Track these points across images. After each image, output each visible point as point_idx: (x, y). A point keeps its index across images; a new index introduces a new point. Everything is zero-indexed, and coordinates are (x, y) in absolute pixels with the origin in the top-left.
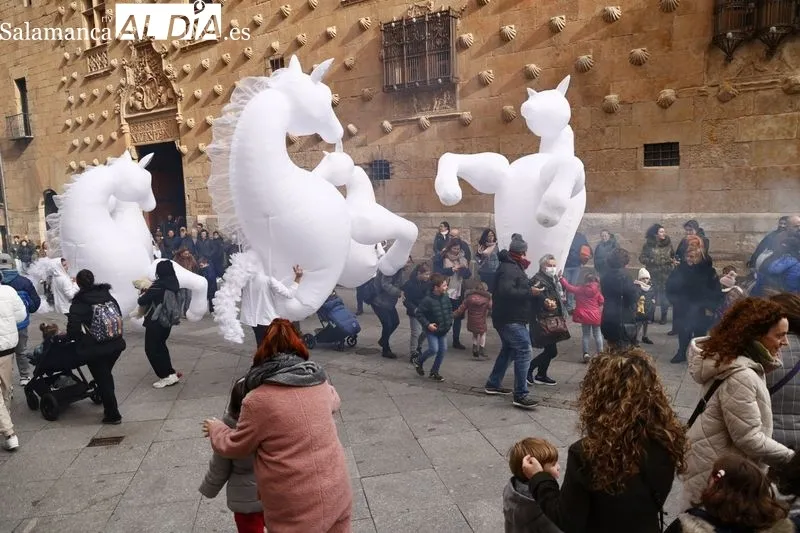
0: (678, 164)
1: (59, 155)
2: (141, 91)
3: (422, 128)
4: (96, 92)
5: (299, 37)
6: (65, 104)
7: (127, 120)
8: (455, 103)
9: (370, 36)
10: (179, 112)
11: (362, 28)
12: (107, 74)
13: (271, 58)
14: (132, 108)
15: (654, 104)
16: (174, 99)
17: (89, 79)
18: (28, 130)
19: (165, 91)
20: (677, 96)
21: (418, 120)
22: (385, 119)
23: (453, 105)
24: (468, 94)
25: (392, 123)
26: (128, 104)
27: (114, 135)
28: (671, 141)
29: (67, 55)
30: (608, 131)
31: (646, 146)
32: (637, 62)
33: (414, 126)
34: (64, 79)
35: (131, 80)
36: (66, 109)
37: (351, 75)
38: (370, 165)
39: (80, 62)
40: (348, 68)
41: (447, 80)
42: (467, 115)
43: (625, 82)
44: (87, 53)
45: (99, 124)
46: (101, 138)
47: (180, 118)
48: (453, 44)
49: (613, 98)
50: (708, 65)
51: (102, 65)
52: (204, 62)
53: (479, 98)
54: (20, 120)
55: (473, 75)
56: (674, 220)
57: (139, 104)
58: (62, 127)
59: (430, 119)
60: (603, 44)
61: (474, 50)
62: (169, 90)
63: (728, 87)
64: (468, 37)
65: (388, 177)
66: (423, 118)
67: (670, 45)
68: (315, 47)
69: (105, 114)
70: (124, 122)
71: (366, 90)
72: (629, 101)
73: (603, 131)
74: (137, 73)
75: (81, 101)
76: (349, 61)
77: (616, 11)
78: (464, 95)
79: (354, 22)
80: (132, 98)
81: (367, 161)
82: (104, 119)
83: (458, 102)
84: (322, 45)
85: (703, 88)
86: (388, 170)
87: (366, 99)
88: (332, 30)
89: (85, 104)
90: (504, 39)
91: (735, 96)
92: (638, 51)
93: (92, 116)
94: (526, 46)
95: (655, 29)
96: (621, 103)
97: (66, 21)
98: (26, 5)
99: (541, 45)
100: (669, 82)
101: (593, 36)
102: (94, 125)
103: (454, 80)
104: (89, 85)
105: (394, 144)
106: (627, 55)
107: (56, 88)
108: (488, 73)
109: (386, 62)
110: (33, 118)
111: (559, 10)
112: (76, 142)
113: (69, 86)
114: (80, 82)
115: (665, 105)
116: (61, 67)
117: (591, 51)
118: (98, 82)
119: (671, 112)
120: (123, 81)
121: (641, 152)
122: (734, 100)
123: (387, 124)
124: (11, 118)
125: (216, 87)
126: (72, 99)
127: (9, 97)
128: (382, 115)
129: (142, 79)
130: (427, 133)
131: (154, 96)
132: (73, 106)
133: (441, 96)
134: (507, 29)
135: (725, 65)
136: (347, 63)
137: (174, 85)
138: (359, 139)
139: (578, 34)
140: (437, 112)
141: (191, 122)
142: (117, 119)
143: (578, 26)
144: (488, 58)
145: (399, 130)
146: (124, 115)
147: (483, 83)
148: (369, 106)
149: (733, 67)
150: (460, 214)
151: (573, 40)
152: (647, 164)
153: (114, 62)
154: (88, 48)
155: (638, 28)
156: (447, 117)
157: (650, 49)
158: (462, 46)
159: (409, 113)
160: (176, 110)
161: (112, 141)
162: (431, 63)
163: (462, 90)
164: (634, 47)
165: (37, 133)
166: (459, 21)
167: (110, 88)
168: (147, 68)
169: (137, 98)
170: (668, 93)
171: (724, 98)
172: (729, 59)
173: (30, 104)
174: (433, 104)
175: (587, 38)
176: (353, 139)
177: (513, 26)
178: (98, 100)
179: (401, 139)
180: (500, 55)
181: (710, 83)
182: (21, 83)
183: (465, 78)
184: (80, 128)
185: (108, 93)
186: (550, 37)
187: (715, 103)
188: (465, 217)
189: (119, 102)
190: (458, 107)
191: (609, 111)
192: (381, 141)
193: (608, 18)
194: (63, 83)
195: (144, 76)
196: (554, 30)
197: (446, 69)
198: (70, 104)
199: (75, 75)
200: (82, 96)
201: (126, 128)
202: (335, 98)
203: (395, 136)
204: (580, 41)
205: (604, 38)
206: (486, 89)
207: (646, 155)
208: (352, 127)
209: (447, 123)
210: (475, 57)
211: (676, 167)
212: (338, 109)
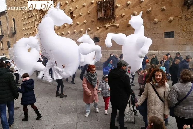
0: (174, 37)
1: (22, 37)
2: (40, 21)
3: (107, 29)
4: (30, 21)
5: (77, 6)
6: (23, 24)
8: (115, 22)
9: (94, 5)
11: (92, 4)
12: (32, 17)
13: (70, 12)
15: (167, 21)
17: (28, 18)
18: (15, 31)
20: (174, 19)
21: (106, 26)
22: (98, 26)
24: (118, 20)
25: (99, 27)
26: (37, 24)
27: (34, 32)
28: (172, 31)
29: (24, 13)
30: (155, 29)
31: (165, 33)
32: (163, 10)
33: (105, 28)
34: (23, 18)
35: (38, 18)
36: (23, 25)
37: (89, 15)
38: (94, 38)
39: (26, 14)
40: (88, 14)
41: (113, 16)
42: (118, 25)
43: (159, 16)
44: (28, 12)
45: (31, 29)
46: (31, 32)
48: (114, 7)
49: (156, 20)
50: (183, 10)
51: (31, 15)
53: (121, 20)
54: (13, 28)
55: (120, 15)
56: (172, 53)
58: (23, 30)
59: (109, 26)
60: (153, 6)
61: (120, 8)
63: (188, 16)
64: (118, 5)
65: (98, 41)
66: (107, 26)
67: (172, 5)
68: (80, 9)
69: (32, 26)
70: (36, 28)
71: (93, 19)
72: (160, 21)
73: (153, 29)
74: (39, 16)
75: (27, 23)
76: (89, 12)
78: (117, 20)
79: (90, 2)
80: (38, 22)
81: (93, 37)
82: (32, 28)
83: (116, 22)
84: (82, 8)
85: (181, 17)
86: (98, 39)
87: (93, 21)
88: (85, 4)
89: (27, 24)
90: (128, 5)
91: (190, 19)
92: (163, 7)
93: (29, 27)
94: (133, 7)
95: (168, 1)
96: (158, 21)
97: (23, 4)
98: (15, 1)
99: (137, 6)
100: (171, 15)
101: (151, 3)
102: (30, 29)
103: (115, 16)
104: (29, 19)
105: (100, 33)
106: (160, 8)
107: (21, 20)
108: (123, 14)
109: (98, 11)
110: (16, 28)
112: (26, 33)
113: (24, 20)
114: (26, 19)
115: (170, 21)
116: (22, 16)
117: (150, 7)
118: (30, 19)
119: (172, 23)
120: (36, 18)
121: (164, 34)
122: (190, 20)
123: (98, 28)
124: (11, 28)
126: (25, 23)
127: (11, 23)
128: (96, 25)
130: (108, 30)
132: (25, 25)
133: (111, 20)
134: (128, 2)
135: (187, 10)
136: (88, 12)
138: (91, 32)
139: (147, 3)
142: (34, 28)
143: (147, 1)
144: (123, 10)
145: (101, 29)
147: (122, 17)
148: (94, 23)
149: (190, 11)
150: (116, 51)
151: (146, 5)
152: (165, 38)
153: (34, 14)
154: (28, 11)
155: (163, 1)
156: (113, 26)
157: (166, 7)
158: (117, 7)
159: (104, 25)
161: (34, 33)
162: (109, 12)
163: (117, 19)
164: (162, 6)
165: (17, 31)
166: (116, 1)
167: (33, 20)
168: (41, 15)
170: (171, 18)
171: (187, 19)
172: (189, 8)
173: (15, 24)
174: (109, 22)
175: (149, 4)
176: (90, 32)
177: (130, 2)
178: (30, 23)
179: (102, 31)
180: (126, 9)
181: (183, 15)
182: (14, 19)
183: (118, 15)
184: (27, 30)
185: (33, 21)
186: (140, 4)
187: (184, 21)
188: (118, 52)
189: (35, 23)
190: (116, 23)
191: (155, 23)
192: (97, 32)
194: (23, 19)
195: (41, 17)
196: (141, 2)
197: (113, 14)
198: (24, 24)
199: (25, 17)
200: (27, 22)
202: (85, 21)
203: (100, 31)
204: (148, 5)
205: (154, 4)
206: (123, 18)
207: (165, 35)
208: (89, 29)
209: (113, 27)
210: (120, 10)
211: (173, 38)
212: (86, 24)
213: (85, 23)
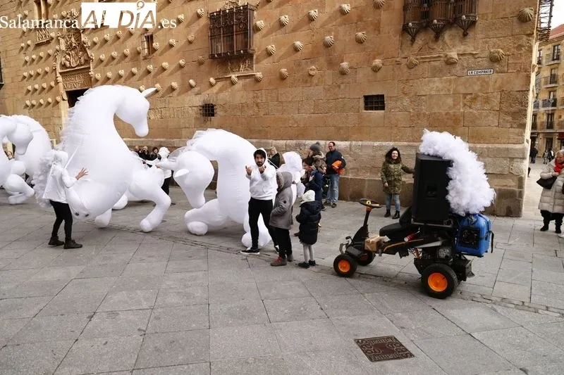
0: (384, 109)
1: (20, 96)
2: (69, 55)
3: (233, 83)
4: (42, 54)
6: (23, 62)
7: (61, 73)
9: (204, 21)
10: (91, 70)
11: (199, 16)
12: (48, 42)
13: (146, 35)
14: (64, 66)
15: (369, 69)
16: (88, 61)
17: (38, 45)
19: (83, 55)
20: (383, 64)
21: (231, 77)
22: (212, 77)
23: (252, 68)
24: (260, 61)
25: (216, 79)
26: (61, 63)
27: (53, 84)
28: (380, 94)
29: (25, 29)
30: (342, 86)
31: (366, 98)
32: (360, 41)
33: (228, 82)
34: (23, 45)
35: (63, 47)
36: (24, 65)
37: (193, 47)
38: (203, 107)
39: (32, 34)
40: (190, 42)
41: (246, 51)
42: (259, 75)
43: (352, 54)
44: (37, 29)
45: (44, 76)
46: (45, 85)
47: (91, 73)
48: (250, 28)
49: (345, 65)
50: (402, 44)
51: (45, 37)
52: (105, 36)
53: (266, 63)
55: (263, 48)
56: (377, 147)
57: (67, 63)
58: (21, 78)
59: (238, 77)
60: (339, 29)
61: (264, 32)
62: (86, 54)
63: (412, 58)
64: (260, 23)
65: (213, 115)
66: (234, 76)
67: (379, 30)
69: (47, 69)
70: (58, 75)
71: (201, 57)
72: (355, 66)
73: (339, 87)
74: (66, 42)
75: (33, 60)
76: (191, 38)
77: (347, 7)
78: (258, 61)
79: (194, 12)
80: (64, 59)
81: (201, 104)
82: (47, 73)
83: (254, 66)
85: (398, 59)
86: (213, 111)
87: (201, 63)
88: (181, 17)
89: (35, 62)
90: (282, 25)
91: (416, 65)
92: (360, 34)
93: (39, 71)
94: (294, 30)
95: (370, 19)
96: (351, 68)
97: (24, 6)
99: (304, 28)
100: (379, 54)
101: (334, 23)
102: (41, 76)
103: (251, 52)
104: (38, 50)
105: (217, 93)
106: (353, 37)
107: (18, 51)
108: (271, 47)
109: (212, 37)
110: (4, 71)
111: (314, 6)
112: (30, 88)
113: (26, 49)
114: (32, 47)
115: (376, 70)
116: (21, 37)
117: (333, 33)
118: (43, 48)
119: (379, 75)
120: (57, 47)
121: (362, 101)
122: (416, 67)
123: (212, 80)
125: (113, 54)
126: (27, 58)
128: (210, 74)
129: (70, 47)
130: (236, 86)
131: (77, 58)
132: (28, 64)
133: (244, 62)
134: (283, 18)
135: (412, 44)
136: (190, 39)
137: (88, 51)
138: (196, 89)
139: (326, 21)
140: (243, 72)
141: (98, 76)
142: (54, 73)
143: (324, 17)
144: (272, 37)
145: (220, 84)
146: (59, 70)
147: (269, 54)
148: (203, 67)
149: (416, 46)
151: (322, 26)
152: (366, 109)
153: (53, 35)
155: (360, 18)
156: (247, 76)
157: (368, 32)
158: (257, 29)
159: (226, 73)
160: (89, 68)
161: (51, 87)
162: (238, 39)
163: (257, 58)
164: (358, 31)
165: (6, 81)
166: (255, 13)
167: (50, 52)
168: (73, 39)
169: (67, 60)
170: (378, 62)
171: (411, 66)
172: (413, 40)
173: (2, 61)
174: (240, 67)
175: (330, 25)
176: (193, 90)
177: (287, 16)
178: (43, 60)
179: (221, 90)
180: (279, 35)
181: (404, 56)
183: (259, 50)
184: (32, 78)
185: (49, 55)
186: (309, 23)
187: (405, 69)
189: (56, 61)
190: (254, 68)
191: (343, 73)
192: (209, 91)
193: (343, 12)
194: (22, 48)
195: (71, 44)
196: (311, 19)
197: (246, 45)
198: (26, 62)
199: (29, 42)
200: (34, 57)
201: (60, 79)
202: (182, 62)
203: (217, 88)
204: (326, 27)
205: (340, 25)
206: (271, 57)
207: (366, 103)
208: (192, 82)
209: (248, 80)
210: (264, 36)
211: (383, 111)
212: (185, 69)
213: (181, 67)
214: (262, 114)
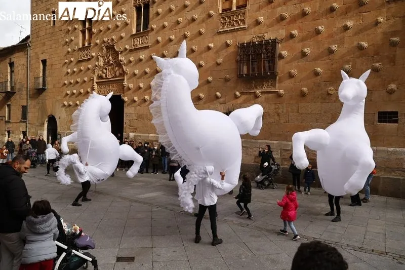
1: (59, 98)
2: (106, 69)
3: (256, 97)
4: (82, 68)
5: (194, 47)
6: (65, 73)
7: (97, 82)
8: (275, 85)
9: (231, 50)
10: (125, 81)
11: (227, 45)
12: (89, 60)
14: (100, 77)
15: (384, 91)
16: (123, 73)
17: (80, 62)
18: (44, 85)
19: (119, 69)
20: (398, 88)
21: (255, 92)
22: (238, 91)
23: (274, 86)
24: (283, 81)
25: (240, 93)
26: (98, 75)
27: (89, 90)
28: (394, 110)
29: (70, 50)
31: (380, 113)
32: (376, 70)
33: (252, 96)
34: (67, 61)
35: (101, 63)
36: (65, 75)
37: (219, 68)
39: (76, 53)
40: (218, 64)
41: (272, 73)
42: (282, 91)
44: (80, 49)
45: (82, 84)
46: (82, 91)
47: (125, 83)
48: (277, 55)
51: (87, 55)
52: (141, 57)
53: (288, 83)
54: (41, 80)
55: (286, 71)
56: (395, 152)
57: (104, 75)
58: (62, 84)
59: (261, 92)
60: (357, 60)
61: (287, 59)
62: (121, 69)
64: (284, 53)
66: (258, 92)
67: (394, 62)
68: (201, 53)
69: (86, 79)
70: (95, 84)
71: (228, 76)
72: (371, 89)
74: (104, 60)
75: (74, 72)
76: (219, 61)
77: (365, 44)
78: (280, 82)
79: (223, 42)
80: (101, 72)
82: (85, 82)
83: (277, 85)
84: (205, 52)
87: (226, 80)
88: (211, 45)
89: (75, 74)
90: (304, 55)
92: (377, 65)
93: (78, 80)
94: (315, 59)
95: (386, 54)
98: (52, 25)
99: (324, 59)
100: (393, 81)
101: (352, 56)
102: (79, 84)
103: (276, 74)
104: (79, 64)
105: (240, 104)
106: (370, 66)
107: (61, 65)
108: (294, 71)
109: (239, 62)
110: (48, 79)
111: (334, 43)
112: (69, 92)
113: (69, 64)
114: (75, 62)
115: (391, 92)
116: (66, 55)
117: (351, 63)
118: (84, 64)
119: (394, 96)
120: (97, 64)
121: (377, 116)
123: (238, 93)
124: (37, 78)
125: (146, 70)
126: (69, 71)
127: (37, 68)
128: (235, 88)
129: (107, 63)
130: (260, 99)
131: (112, 72)
132: (69, 75)
133: (268, 81)
134: (306, 50)
136: (218, 62)
137: (124, 67)
138: (221, 100)
139: (344, 54)
140: (266, 89)
141: (131, 86)
142: (91, 82)
143: (343, 51)
144: (294, 64)
145: (244, 97)
146: (96, 80)
147: (291, 76)
148: (228, 83)
150: (275, 142)
151: (341, 58)
152: (380, 121)
153: (94, 54)
154: (81, 47)
155: (377, 53)
156: (270, 92)
157: (383, 64)
158: (281, 57)
159: (250, 88)
160: (124, 80)
161: (87, 92)
162: (264, 64)
163: (279, 79)
164: (374, 63)
165: (48, 87)
166: (280, 45)
167: (90, 66)
168: (111, 58)
169: (103, 72)
170: (393, 86)
173: (47, 72)
174: (263, 85)
175: (348, 57)
176: (218, 100)
177: (309, 49)
178: (83, 72)
180: (301, 63)
182: (44, 62)
183: (282, 73)
184: (72, 85)
185: (89, 69)
186: (330, 54)
188: (278, 143)
189: (94, 74)
190: (277, 87)
193: (361, 48)
194: (66, 63)
195: (109, 62)
196: (331, 52)
197: (272, 68)
198: (68, 73)
199: (72, 59)
200: (75, 70)
201: (96, 86)
202: (210, 79)
203: (241, 100)
204: (345, 58)
205: (358, 58)
206: (293, 79)
207: (379, 117)
208: (218, 94)
209: (270, 95)
210: (287, 63)
211: (396, 124)
212: (212, 84)
213: (208, 82)
214: (282, 121)
